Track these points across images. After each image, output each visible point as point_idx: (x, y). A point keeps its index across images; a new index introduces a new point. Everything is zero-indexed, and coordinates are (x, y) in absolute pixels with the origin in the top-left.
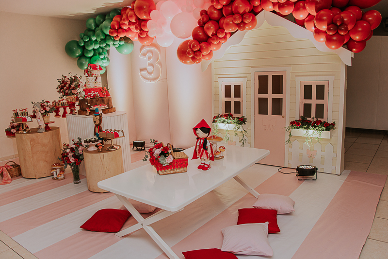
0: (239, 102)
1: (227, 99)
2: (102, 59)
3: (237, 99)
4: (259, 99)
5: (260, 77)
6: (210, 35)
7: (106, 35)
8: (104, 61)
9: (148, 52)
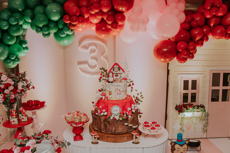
0: (195, 93)
1: (185, 92)
2: (24, 48)
3: (194, 91)
4: (212, 90)
5: (214, 74)
6: (197, 39)
7: (50, 21)
8: (26, 51)
9: (91, 44)
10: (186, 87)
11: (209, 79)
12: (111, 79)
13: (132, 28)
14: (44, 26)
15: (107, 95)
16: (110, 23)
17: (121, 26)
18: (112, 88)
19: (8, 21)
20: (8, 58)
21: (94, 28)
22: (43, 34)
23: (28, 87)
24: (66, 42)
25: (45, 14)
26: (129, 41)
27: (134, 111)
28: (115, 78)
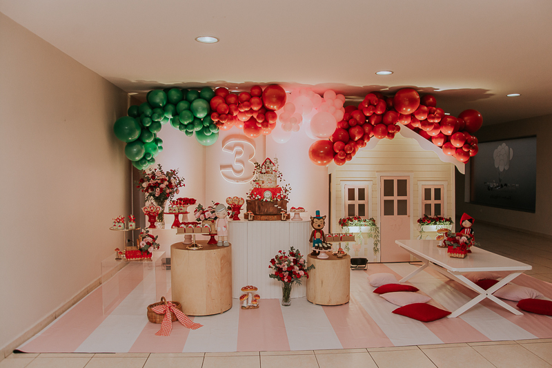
0: (364, 205)
1: (351, 202)
3: (362, 202)
4: (385, 201)
5: (385, 181)
6: (357, 138)
7: (195, 118)
8: (160, 151)
9: (236, 145)
10: (351, 197)
11: (380, 187)
12: (264, 171)
13: (284, 127)
14: (189, 124)
15: (261, 183)
16: (260, 121)
17: (273, 125)
18: (265, 177)
19: (151, 117)
20: (144, 158)
21: (242, 126)
22: (187, 132)
23: (180, 183)
24: (208, 142)
25: (190, 109)
26: (282, 141)
27: (282, 196)
28: (267, 170)
